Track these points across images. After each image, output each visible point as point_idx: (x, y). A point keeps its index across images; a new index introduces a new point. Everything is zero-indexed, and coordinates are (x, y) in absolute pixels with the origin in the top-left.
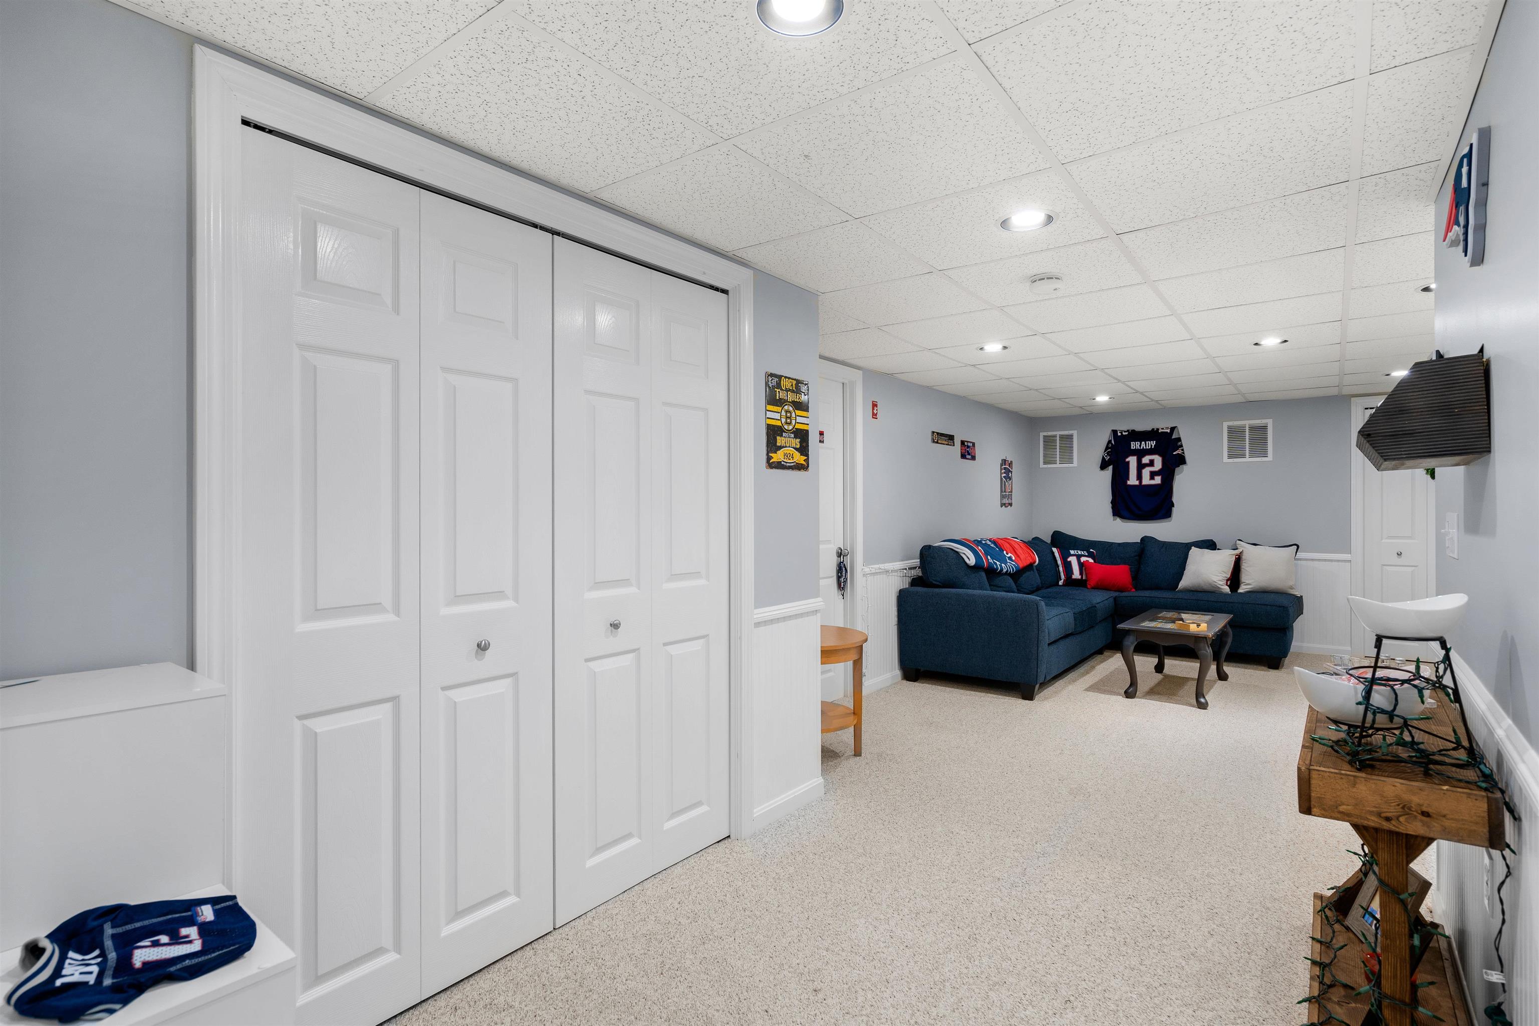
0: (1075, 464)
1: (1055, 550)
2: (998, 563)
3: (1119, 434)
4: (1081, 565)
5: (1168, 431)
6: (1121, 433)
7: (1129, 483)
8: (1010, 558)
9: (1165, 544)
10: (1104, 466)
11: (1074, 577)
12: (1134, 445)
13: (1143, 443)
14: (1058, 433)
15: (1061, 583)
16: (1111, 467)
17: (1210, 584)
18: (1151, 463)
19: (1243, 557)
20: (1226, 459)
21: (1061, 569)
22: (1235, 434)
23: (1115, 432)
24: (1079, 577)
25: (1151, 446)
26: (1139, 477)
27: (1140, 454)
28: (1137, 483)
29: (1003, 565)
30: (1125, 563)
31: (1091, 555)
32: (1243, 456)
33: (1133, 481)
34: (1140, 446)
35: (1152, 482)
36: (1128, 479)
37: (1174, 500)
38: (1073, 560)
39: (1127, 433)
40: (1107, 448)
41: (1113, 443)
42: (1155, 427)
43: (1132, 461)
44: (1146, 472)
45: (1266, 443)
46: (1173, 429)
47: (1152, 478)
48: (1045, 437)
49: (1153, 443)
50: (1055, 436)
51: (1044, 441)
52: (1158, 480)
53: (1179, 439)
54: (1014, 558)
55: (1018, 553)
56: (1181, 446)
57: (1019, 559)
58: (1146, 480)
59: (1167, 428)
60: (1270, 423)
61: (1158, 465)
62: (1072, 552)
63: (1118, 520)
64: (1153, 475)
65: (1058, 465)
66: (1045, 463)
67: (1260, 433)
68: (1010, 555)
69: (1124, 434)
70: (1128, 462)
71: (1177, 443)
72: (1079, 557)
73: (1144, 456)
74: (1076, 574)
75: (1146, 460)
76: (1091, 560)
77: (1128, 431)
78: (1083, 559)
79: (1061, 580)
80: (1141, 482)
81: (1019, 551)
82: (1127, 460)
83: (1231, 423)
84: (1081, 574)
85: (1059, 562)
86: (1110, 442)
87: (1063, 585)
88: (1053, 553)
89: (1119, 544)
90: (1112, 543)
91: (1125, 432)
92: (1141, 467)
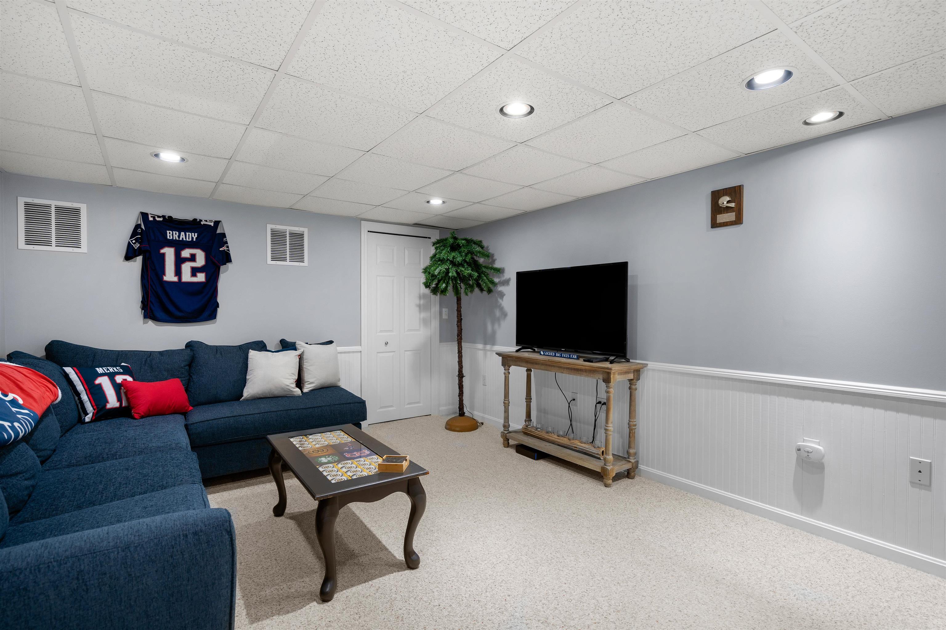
0: (84, 248)
1: (68, 370)
2: (6, 424)
3: (151, 219)
4: (117, 387)
5: (212, 224)
6: (154, 218)
7: (166, 278)
8: (14, 402)
9: (217, 349)
10: (130, 255)
11: (109, 406)
12: (171, 235)
13: (183, 233)
14: (54, 203)
15: (88, 419)
16: (139, 259)
17: (282, 389)
18: (193, 258)
19: (305, 357)
20: (269, 262)
21: (84, 397)
22: (277, 237)
23: (144, 216)
24: (117, 405)
25: (192, 238)
26: (178, 272)
27: (179, 246)
28: (175, 279)
29: (16, 424)
30: (173, 376)
31: (127, 371)
32: (284, 259)
33: (170, 276)
34: (179, 237)
35: (194, 280)
36: (164, 274)
37: (219, 300)
38: (104, 382)
39: (161, 219)
40: (134, 234)
41: (143, 227)
42: (198, 217)
43: (169, 253)
44: (186, 268)
45: (302, 250)
46: (217, 223)
47: (194, 274)
48: (27, 204)
49: (195, 236)
50: (49, 206)
51: (27, 211)
52: (201, 277)
53: (224, 235)
54: (21, 401)
55: (24, 387)
56: (226, 243)
57: (31, 400)
58: (187, 277)
59: (211, 221)
60: (305, 231)
61: (201, 261)
62: (100, 370)
63: (150, 323)
64: (194, 271)
65: (53, 248)
66: (28, 242)
67: (298, 238)
68: (11, 396)
69: (158, 219)
70: (164, 254)
71: (222, 239)
72: (112, 376)
73: (183, 249)
74: (112, 401)
75: (186, 253)
76: (129, 379)
77: (163, 217)
78: (119, 379)
79: (86, 414)
80: (180, 278)
81: (27, 385)
82: (162, 251)
83: (274, 227)
84: (119, 399)
85: (80, 387)
86: (138, 226)
87: (92, 421)
88: (66, 376)
89: (161, 353)
90: (151, 353)
91: (159, 217)
92: (179, 261)
